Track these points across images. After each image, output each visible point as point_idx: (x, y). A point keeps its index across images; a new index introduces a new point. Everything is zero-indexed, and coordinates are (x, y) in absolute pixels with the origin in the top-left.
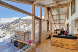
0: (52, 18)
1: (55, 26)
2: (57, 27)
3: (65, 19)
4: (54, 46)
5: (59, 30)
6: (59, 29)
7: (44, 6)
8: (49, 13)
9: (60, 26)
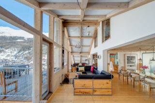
0: (69, 42)
1: (73, 56)
2: (76, 59)
3: (90, 46)
4: (79, 96)
5: (78, 64)
6: (79, 62)
7: (59, 16)
8: (63, 32)
9: (81, 56)
